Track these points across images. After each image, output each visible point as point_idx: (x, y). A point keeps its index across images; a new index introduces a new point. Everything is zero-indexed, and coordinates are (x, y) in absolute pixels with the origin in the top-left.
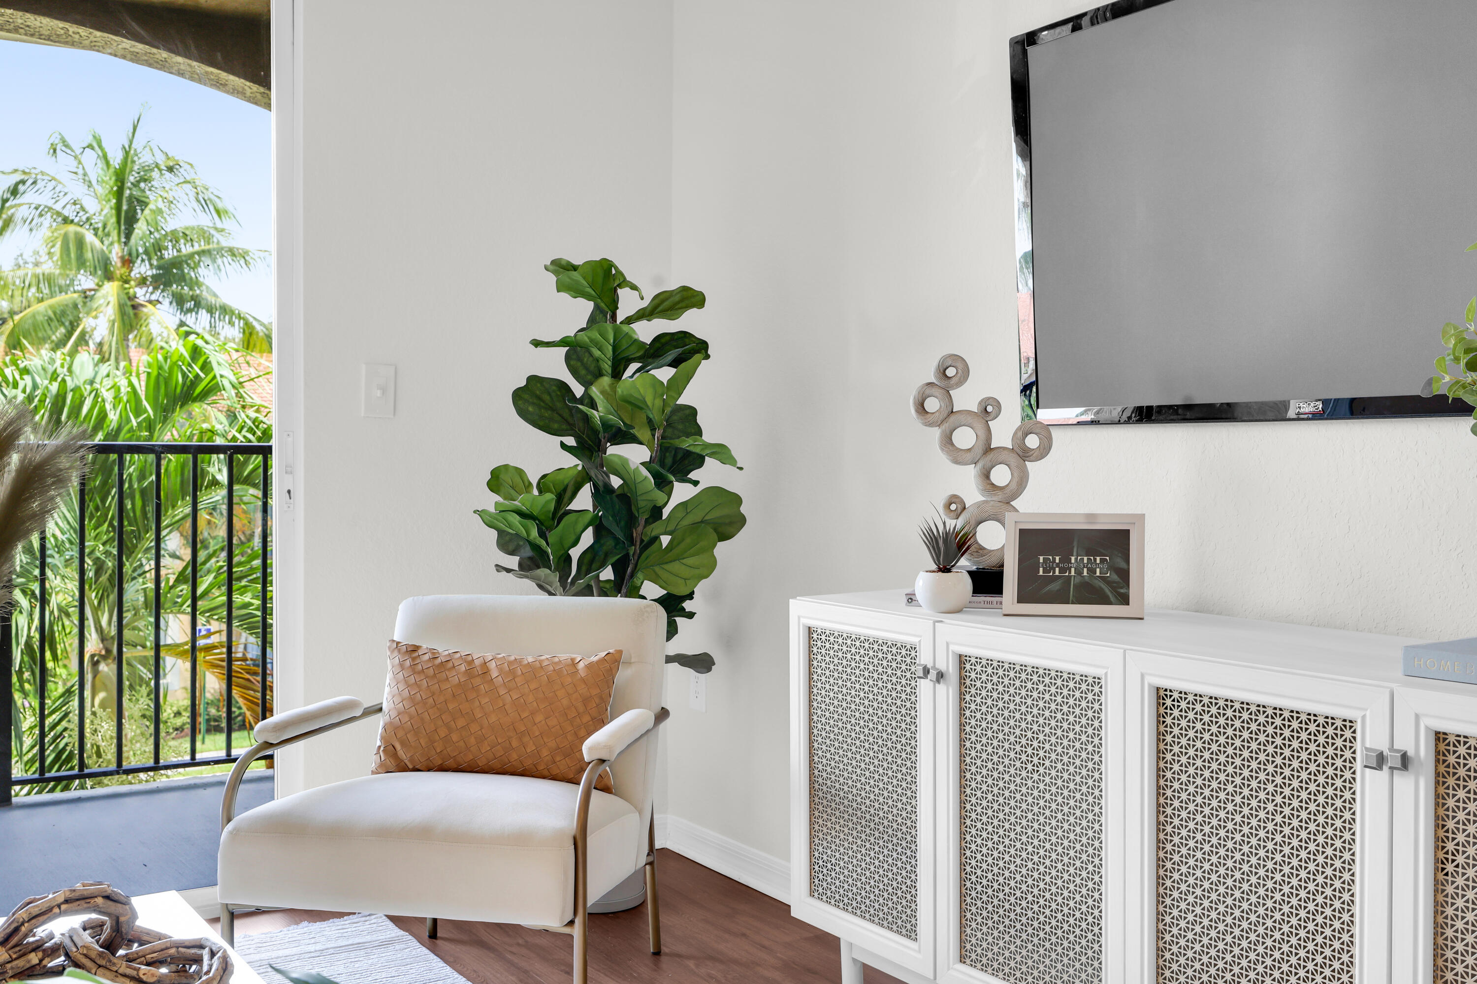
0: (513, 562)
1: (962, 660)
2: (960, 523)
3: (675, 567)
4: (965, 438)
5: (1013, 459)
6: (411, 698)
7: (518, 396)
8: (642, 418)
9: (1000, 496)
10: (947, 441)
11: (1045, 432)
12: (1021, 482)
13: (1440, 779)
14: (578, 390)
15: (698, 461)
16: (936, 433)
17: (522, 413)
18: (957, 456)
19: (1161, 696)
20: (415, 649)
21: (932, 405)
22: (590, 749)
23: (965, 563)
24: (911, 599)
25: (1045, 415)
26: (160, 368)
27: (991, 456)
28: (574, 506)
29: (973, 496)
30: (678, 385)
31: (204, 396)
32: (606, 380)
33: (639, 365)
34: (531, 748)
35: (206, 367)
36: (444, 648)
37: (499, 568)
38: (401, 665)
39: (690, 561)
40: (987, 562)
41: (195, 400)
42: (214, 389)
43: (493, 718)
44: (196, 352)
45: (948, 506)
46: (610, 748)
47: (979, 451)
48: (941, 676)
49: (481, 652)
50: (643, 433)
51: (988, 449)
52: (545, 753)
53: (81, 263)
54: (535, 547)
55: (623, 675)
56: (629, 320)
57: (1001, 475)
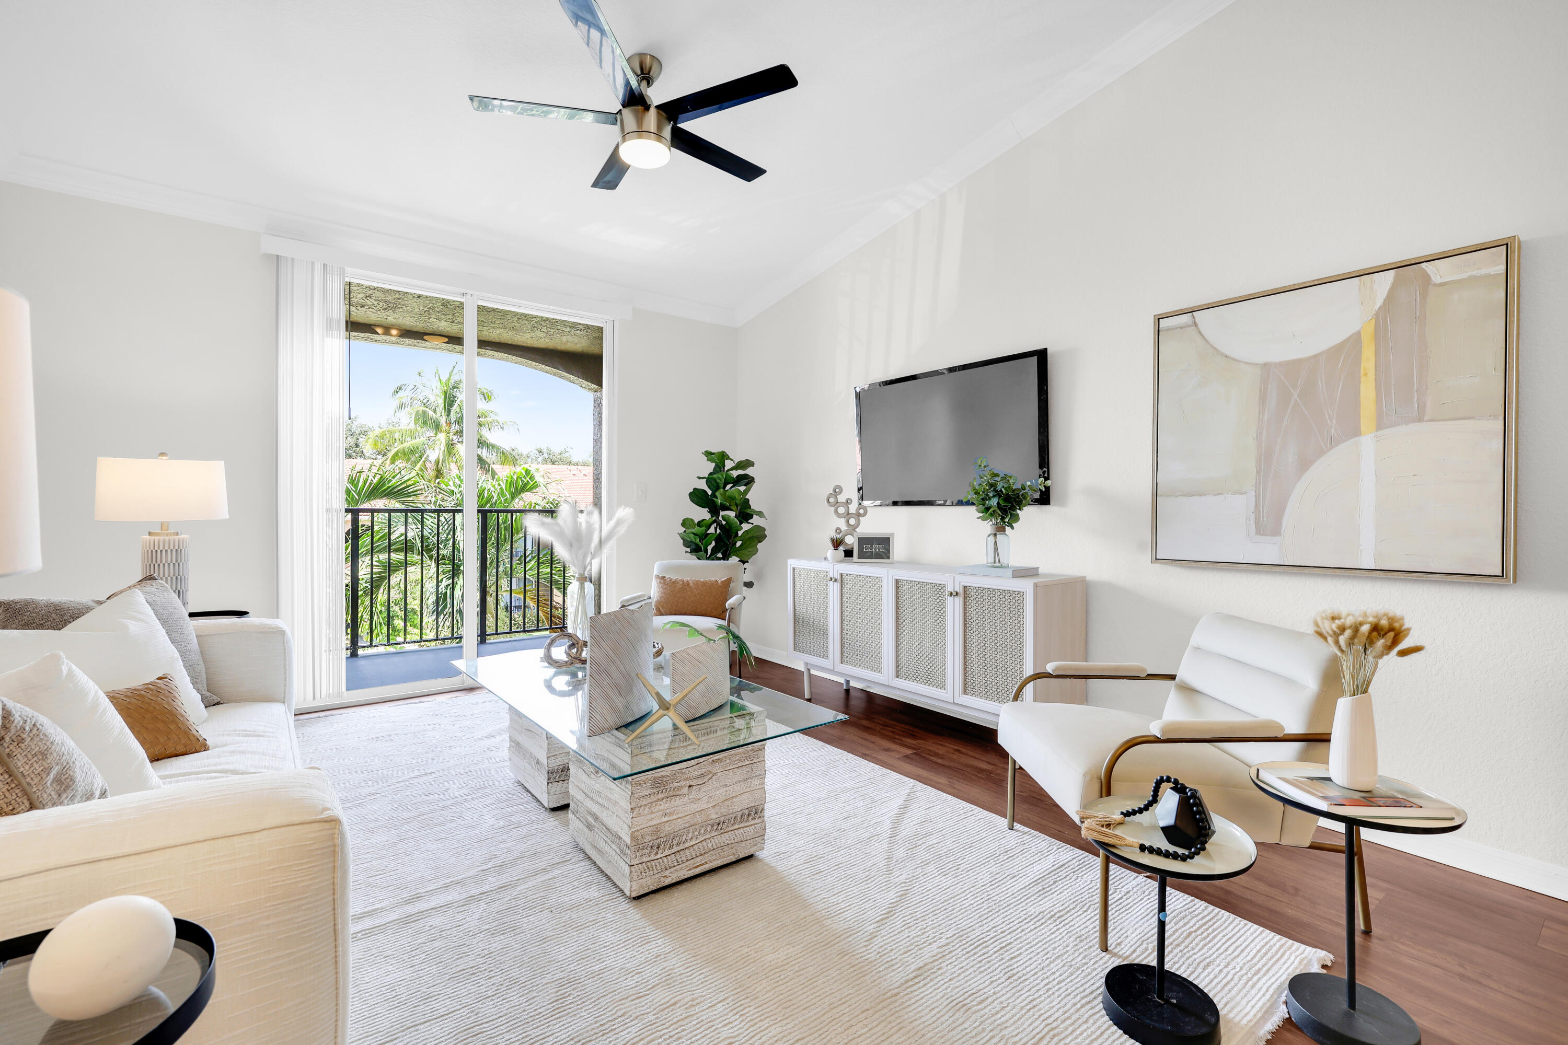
0: (689, 550)
1: (842, 575)
2: (841, 535)
3: (744, 551)
4: (841, 510)
5: (856, 517)
6: (664, 593)
7: (690, 494)
8: (733, 503)
9: (852, 528)
10: (836, 511)
11: (865, 508)
12: (858, 523)
13: (965, 598)
14: (710, 492)
15: (751, 517)
16: (833, 509)
17: (692, 500)
18: (839, 516)
19: (897, 581)
20: (664, 577)
21: (832, 500)
22: (729, 605)
23: (841, 548)
24: (826, 559)
25: (865, 503)
26: (512, 478)
27: (849, 516)
28: (709, 532)
29: (844, 528)
30: (746, 492)
31: (530, 490)
32: (722, 490)
33: (731, 485)
34: (704, 608)
35: (532, 478)
36: (674, 577)
37: (686, 552)
38: (660, 582)
39: (749, 550)
40: (848, 548)
41: (526, 491)
42: (536, 486)
43: (692, 599)
44: (528, 472)
45: (836, 531)
46: (734, 604)
47: (845, 514)
48: (836, 580)
49: (686, 578)
50: (734, 508)
51: (848, 514)
52: (709, 609)
53: (425, 423)
54: (697, 545)
55: (732, 585)
56: (729, 470)
57: (852, 522)
